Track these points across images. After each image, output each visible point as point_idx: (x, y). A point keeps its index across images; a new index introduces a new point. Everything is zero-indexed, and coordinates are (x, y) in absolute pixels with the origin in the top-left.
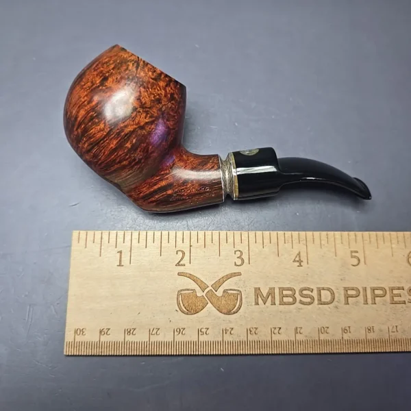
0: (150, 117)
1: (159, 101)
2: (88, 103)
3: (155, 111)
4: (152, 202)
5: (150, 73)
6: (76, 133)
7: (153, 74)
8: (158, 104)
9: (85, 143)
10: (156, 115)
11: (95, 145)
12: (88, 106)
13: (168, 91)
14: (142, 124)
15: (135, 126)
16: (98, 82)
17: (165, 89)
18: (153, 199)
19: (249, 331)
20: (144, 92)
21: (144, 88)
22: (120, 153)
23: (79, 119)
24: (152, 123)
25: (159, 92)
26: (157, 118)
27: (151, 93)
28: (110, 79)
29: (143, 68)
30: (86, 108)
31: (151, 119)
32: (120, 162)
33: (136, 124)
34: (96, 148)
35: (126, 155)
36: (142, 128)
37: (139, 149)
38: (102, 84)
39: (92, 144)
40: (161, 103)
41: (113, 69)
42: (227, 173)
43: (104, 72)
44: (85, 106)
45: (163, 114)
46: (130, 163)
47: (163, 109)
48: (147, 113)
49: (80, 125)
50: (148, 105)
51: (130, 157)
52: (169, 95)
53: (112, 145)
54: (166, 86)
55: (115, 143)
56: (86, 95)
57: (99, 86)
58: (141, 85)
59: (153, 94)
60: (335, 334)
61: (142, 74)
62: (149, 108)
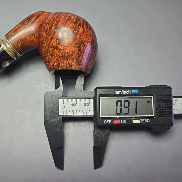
0: (51, 46)
1: (52, 55)
2: (80, 35)
5: (62, 65)
7: (61, 65)
8: (52, 54)
10: (50, 48)
11: (68, 20)
13: (52, 63)
14: (52, 40)
15: (55, 37)
16: (82, 47)
21: (60, 56)
22: (55, 22)
23: (81, 27)
24: (49, 44)
25: (54, 59)
26: (48, 47)
27: (57, 56)
28: (77, 51)
29: (67, 65)
30: (80, 33)
32: (54, 19)
33: (54, 38)
35: (52, 24)
37: (48, 29)
38: (79, 47)
39: (70, 19)
40: (51, 55)
41: (79, 57)
43: (82, 54)
45: (48, 51)
46: (50, 22)
47: (49, 53)
48: (53, 46)
49: (80, 25)
50: (55, 50)
52: (50, 61)
53: (60, 23)
54: (53, 65)
55: (59, 25)
56: (83, 39)
57: (80, 45)
58: (62, 57)
59: (55, 56)
61: (65, 62)
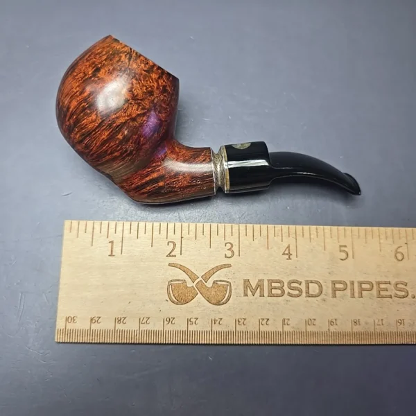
0: (142, 109)
1: (151, 93)
2: (80, 95)
3: (147, 103)
4: (143, 193)
5: (143, 65)
6: (68, 123)
7: (145, 66)
8: (150, 96)
9: (76, 134)
10: (147, 107)
11: (87, 136)
12: (80, 97)
13: (160, 83)
14: (134, 116)
15: (127, 118)
16: (90, 73)
17: (157, 81)
18: (145, 190)
19: (238, 322)
20: (136, 84)
21: (137, 80)
22: (112, 144)
23: (71, 110)
24: (144, 114)
25: (151, 84)
26: (149, 110)
27: (143, 86)
28: (102, 71)
29: (136, 59)
30: (78, 99)
31: (143, 111)
32: (111, 153)
33: (128, 116)
34: (88, 139)
35: (118, 146)
36: (134, 119)
37: (131, 141)
38: (94, 75)
39: (84, 135)
40: (153, 95)
41: (106, 60)
42: (218, 167)
43: (97, 63)
44: (77, 96)
45: (155, 107)
46: (122, 154)
47: (155, 102)
48: (139, 104)
49: (72, 115)
50: (140, 96)
51: (121, 148)
52: (161, 88)
53: (104, 137)
54: (159, 78)
55: (106, 134)
56: (78, 86)
57: (91, 77)
58: (134, 77)
59: (146, 86)
60: (322, 326)
61: (135, 66)
62: (141, 100)
